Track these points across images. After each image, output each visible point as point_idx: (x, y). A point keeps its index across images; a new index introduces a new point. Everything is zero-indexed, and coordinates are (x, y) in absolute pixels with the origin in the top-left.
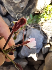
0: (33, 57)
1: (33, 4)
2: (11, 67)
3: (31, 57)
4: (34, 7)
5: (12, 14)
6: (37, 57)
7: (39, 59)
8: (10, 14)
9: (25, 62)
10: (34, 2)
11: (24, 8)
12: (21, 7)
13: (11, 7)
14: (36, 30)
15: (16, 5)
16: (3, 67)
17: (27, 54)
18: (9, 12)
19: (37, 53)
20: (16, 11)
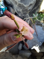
0: (36, 49)
1: (38, 6)
2: (18, 56)
3: (34, 49)
4: (38, 8)
5: (19, 14)
6: (39, 49)
7: (41, 51)
8: (18, 14)
9: (29, 53)
10: (39, 5)
11: (31, 10)
12: (29, 9)
13: (20, 9)
14: (39, 27)
15: (26, 8)
16: (12, 55)
17: (31, 46)
18: (17, 13)
19: (39, 46)
20: (24, 12)
